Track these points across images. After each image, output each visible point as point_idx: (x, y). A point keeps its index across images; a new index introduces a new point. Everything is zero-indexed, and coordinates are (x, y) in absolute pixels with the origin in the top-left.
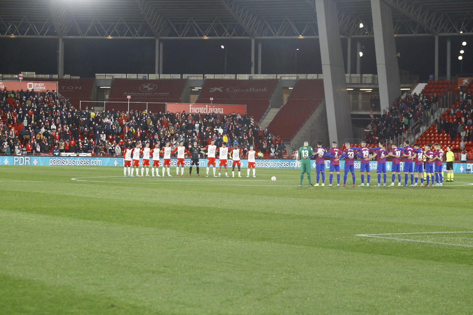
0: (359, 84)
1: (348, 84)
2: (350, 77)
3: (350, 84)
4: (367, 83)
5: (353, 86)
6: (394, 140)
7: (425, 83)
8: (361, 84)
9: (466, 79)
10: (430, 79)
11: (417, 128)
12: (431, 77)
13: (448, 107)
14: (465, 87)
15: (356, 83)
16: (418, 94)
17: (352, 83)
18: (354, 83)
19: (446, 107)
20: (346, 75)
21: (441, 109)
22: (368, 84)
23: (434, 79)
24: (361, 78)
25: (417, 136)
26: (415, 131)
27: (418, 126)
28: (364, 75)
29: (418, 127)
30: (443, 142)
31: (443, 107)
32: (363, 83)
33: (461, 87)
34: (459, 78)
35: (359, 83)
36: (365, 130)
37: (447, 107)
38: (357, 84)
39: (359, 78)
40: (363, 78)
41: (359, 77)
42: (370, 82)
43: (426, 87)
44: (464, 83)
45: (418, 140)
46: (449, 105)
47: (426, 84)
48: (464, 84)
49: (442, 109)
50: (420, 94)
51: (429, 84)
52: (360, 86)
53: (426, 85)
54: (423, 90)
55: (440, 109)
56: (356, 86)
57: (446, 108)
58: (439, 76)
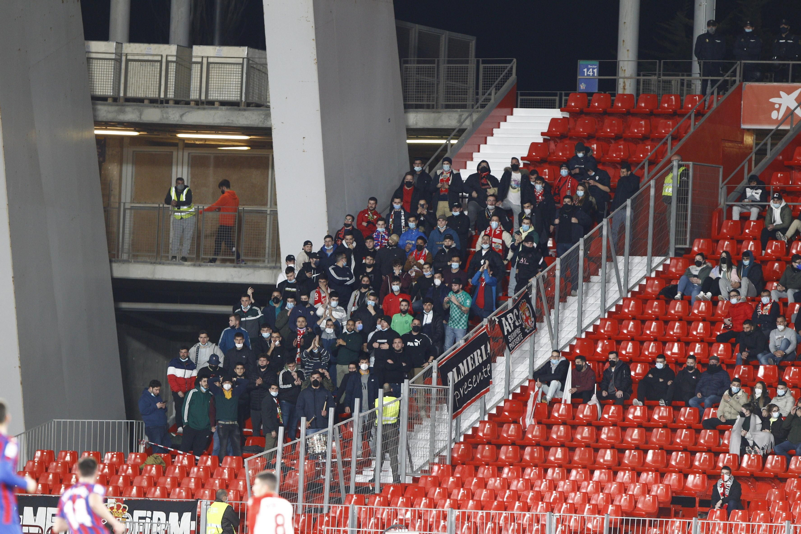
0: (167, 101)
1: (104, 99)
2: (118, 61)
3: (115, 99)
4: (213, 96)
5: (131, 115)
6: (325, 435)
7: (550, 105)
8: (182, 101)
9: (789, 92)
10: (582, 87)
11: (477, 370)
12: (590, 71)
13: (672, 254)
14: (779, 135)
15: (152, 94)
16: (497, 172)
17: (130, 94)
18: (141, 95)
19: (656, 253)
20: (97, 47)
21: (627, 264)
22: (223, 103)
23: (608, 85)
24: (184, 63)
25: (471, 417)
26: (457, 387)
27: (478, 356)
28: (199, 51)
29: (479, 360)
30: (619, 451)
31: (637, 250)
32: (194, 95)
33: (760, 134)
34: (750, 86)
35: (171, 95)
36: (171, 371)
37: (665, 254)
38: (154, 102)
39: (173, 67)
40: (196, 69)
41: (168, 62)
42: (234, 96)
43: (555, 133)
44: (774, 115)
45: (472, 441)
46: (677, 241)
47: (557, 113)
48: (775, 121)
49: (637, 259)
50: (507, 173)
51: (575, 114)
52: (173, 115)
53: (554, 122)
54: (534, 146)
55: (621, 260)
56: (152, 115)
57: (657, 260)
58: (641, 68)
